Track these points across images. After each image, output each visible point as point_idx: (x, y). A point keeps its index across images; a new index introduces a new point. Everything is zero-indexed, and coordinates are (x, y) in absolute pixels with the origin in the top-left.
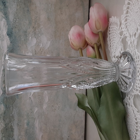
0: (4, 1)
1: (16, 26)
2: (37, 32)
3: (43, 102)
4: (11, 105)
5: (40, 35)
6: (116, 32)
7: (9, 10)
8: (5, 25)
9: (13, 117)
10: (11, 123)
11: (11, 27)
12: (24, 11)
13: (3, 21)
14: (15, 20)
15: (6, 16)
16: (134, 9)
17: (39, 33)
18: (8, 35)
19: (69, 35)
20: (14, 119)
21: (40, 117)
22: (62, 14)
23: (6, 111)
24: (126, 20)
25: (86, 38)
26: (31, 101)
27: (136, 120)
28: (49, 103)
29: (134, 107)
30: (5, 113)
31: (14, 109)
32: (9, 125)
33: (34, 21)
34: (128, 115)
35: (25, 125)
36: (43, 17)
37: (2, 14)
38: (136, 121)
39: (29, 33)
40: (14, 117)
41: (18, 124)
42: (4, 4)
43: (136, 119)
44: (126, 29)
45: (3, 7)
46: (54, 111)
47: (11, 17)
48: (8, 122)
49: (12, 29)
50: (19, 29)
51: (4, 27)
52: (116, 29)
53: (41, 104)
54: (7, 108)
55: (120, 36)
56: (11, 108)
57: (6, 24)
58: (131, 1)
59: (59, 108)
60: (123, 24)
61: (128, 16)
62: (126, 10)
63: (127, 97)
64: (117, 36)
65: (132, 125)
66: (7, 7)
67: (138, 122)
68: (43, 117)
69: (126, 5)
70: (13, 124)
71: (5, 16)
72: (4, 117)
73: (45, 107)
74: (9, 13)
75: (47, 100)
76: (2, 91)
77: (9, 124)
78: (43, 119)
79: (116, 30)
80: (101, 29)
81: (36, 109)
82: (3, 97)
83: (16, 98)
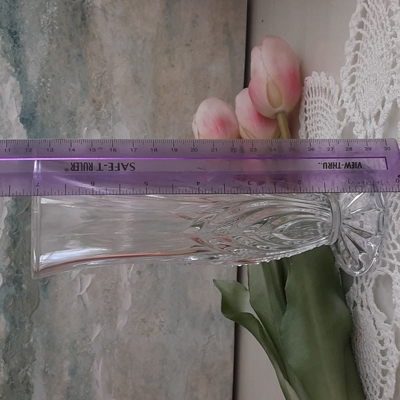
0: (13, 30)
1: (45, 98)
2: (103, 115)
3: (117, 308)
4: (27, 318)
5: (110, 123)
6: (323, 113)
7: (28, 53)
8: (16, 93)
9: (31, 351)
10: (27, 368)
11: (31, 99)
12: (69, 56)
13: (9, 83)
14: (43, 80)
15: (18, 69)
16: (372, 49)
17: (110, 117)
18: (23, 120)
19: (193, 123)
20: (34, 357)
21: (108, 351)
22: (173, 66)
23: (13, 335)
24: (353, 80)
25: (241, 130)
26: (84, 305)
27: (382, 345)
28: (134, 311)
29: (376, 308)
30: (8, 339)
31: (35, 330)
32: (21, 375)
33: (95, 85)
34: (361, 334)
35: (66, 373)
36: (121, 73)
37: (9, 64)
38: (383, 348)
39: (82, 117)
40: (35, 352)
41: (45, 373)
42: (14, 36)
43: (382, 342)
44: (354, 103)
45: (11, 45)
46: (148, 335)
47: (33, 73)
48: (16, 364)
49: (35, 104)
50: (53, 106)
51: (13, 99)
52: (323, 105)
53: (111, 314)
54: (16, 327)
55: (336, 121)
56: (27, 327)
57: (19, 91)
58: (366, 30)
59: (162, 326)
60: (345, 92)
61: (358, 68)
62: (353, 54)
63: (355, 284)
64: (327, 123)
65: (370, 360)
66: (22, 46)
67: (387, 349)
68: (117, 351)
69: (351, 41)
70: (32, 373)
71: (16, 70)
72: (7, 351)
73: (122, 322)
74: (28, 61)
75: (127, 303)
76: (3, 276)
77: (19, 371)
78: (116, 357)
79: (325, 107)
80: (284, 106)
81: (98, 330)
82: (5, 295)
83: (40, 296)
